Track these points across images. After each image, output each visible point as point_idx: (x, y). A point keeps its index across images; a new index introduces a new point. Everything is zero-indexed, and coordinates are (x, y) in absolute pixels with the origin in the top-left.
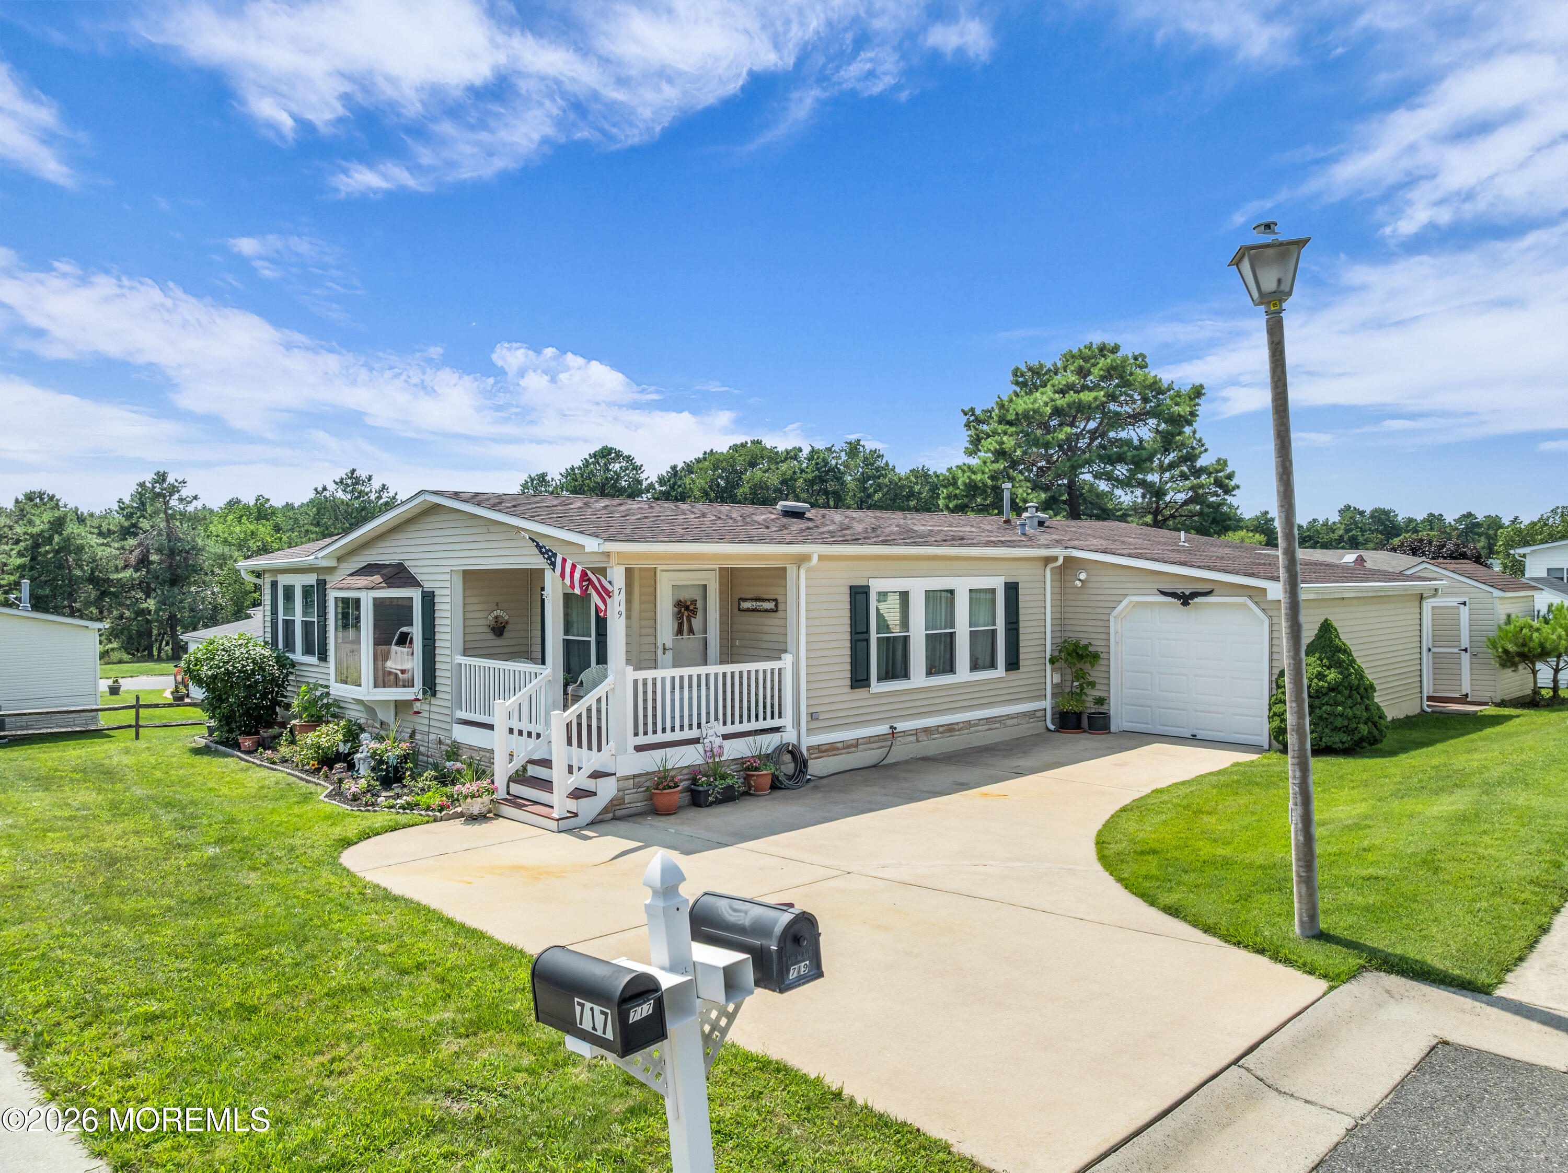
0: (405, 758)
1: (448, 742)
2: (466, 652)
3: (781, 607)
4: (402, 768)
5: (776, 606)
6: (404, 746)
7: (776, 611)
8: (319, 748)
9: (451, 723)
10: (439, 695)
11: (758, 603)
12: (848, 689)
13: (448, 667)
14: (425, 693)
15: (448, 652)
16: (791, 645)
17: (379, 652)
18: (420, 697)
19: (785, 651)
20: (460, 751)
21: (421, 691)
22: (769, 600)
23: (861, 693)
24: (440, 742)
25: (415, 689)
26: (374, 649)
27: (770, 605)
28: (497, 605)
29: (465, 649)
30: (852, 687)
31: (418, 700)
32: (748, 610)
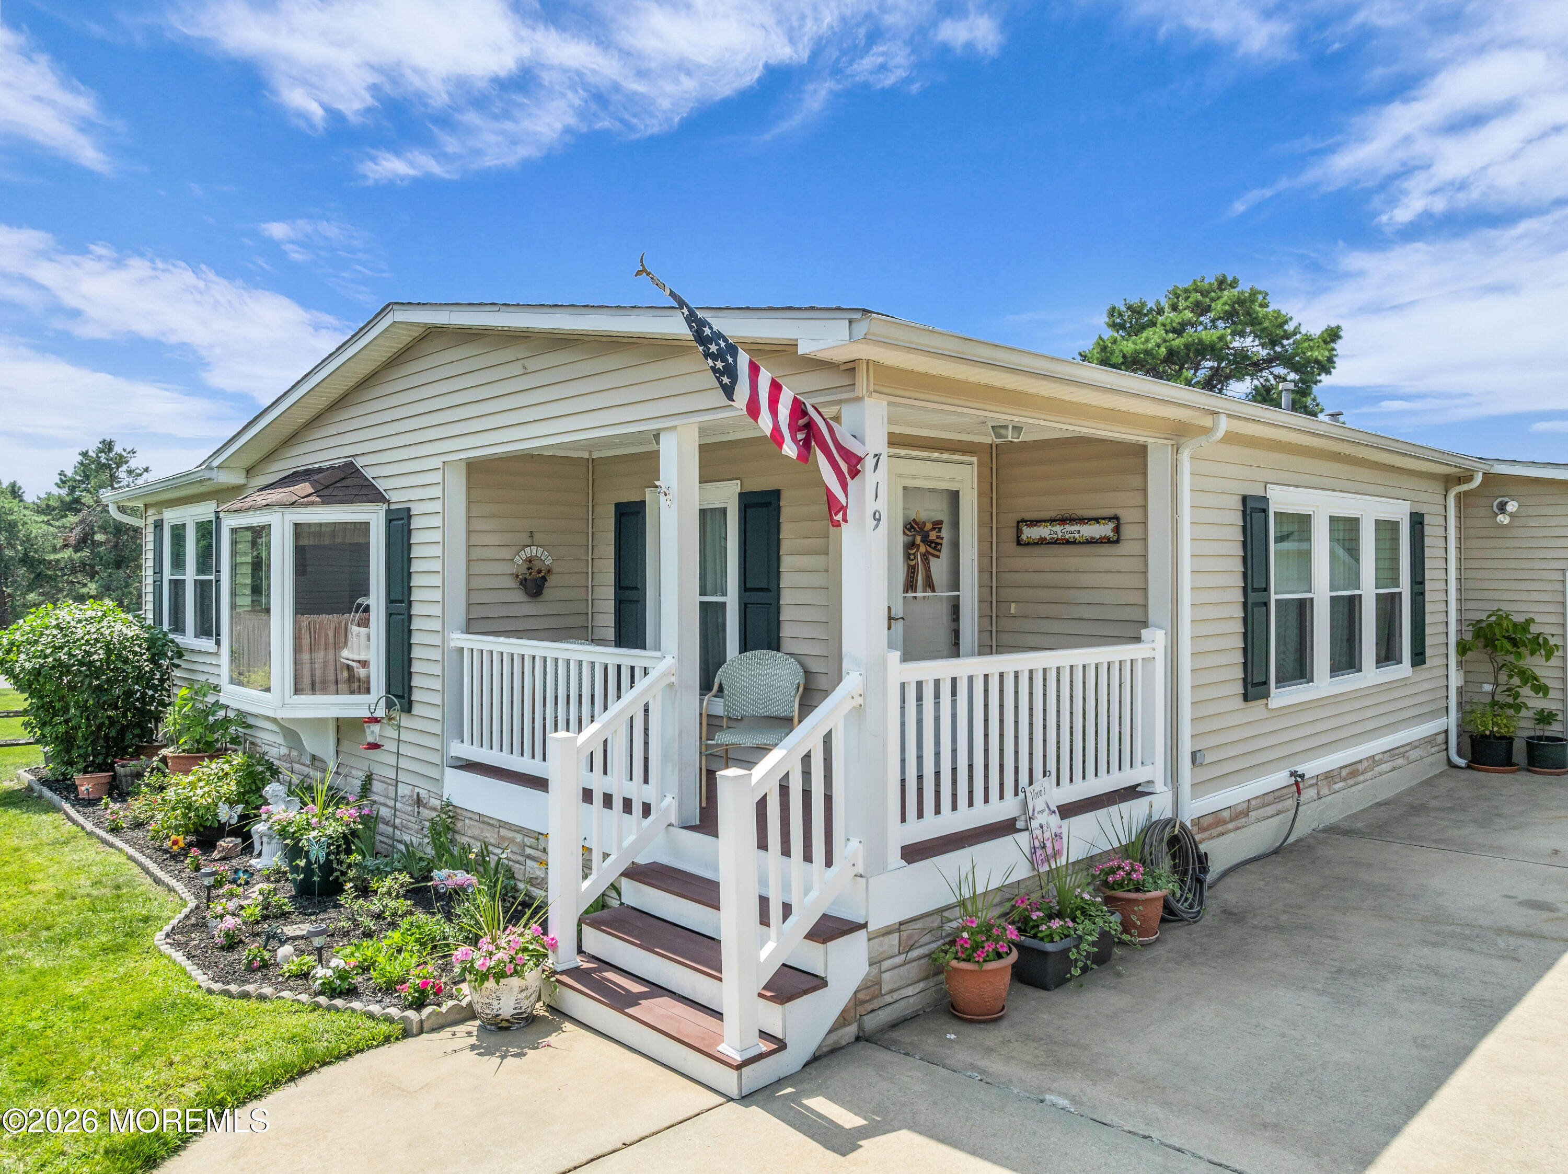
0: (347, 841)
1: (436, 803)
2: (472, 625)
3: (1128, 531)
4: (340, 862)
5: (1117, 530)
6: (347, 813)
7: (1117, 541)
8: (189, 808)
9: (440, 766)
10: (417, 709)
11: (1068, 528)
12: (1239, 703)
13: (436, 655)
14: (390, 705)
15: (436, 625)
16: (1157, 609)
17: (304, 625)
18: (381, 713)
19: (1145, 624)
20: (459, 825)
21: (383, 702)
22: (1097, 520)
23: (1256, 709)
24: (419, 802)
25: (371, 698)
26: (295, 621)
27: (1106, 530)
28: (531, 536)
29: (469, 620)
30: (1246, 698)
31: (376, 720)
32: (1042, 542)
